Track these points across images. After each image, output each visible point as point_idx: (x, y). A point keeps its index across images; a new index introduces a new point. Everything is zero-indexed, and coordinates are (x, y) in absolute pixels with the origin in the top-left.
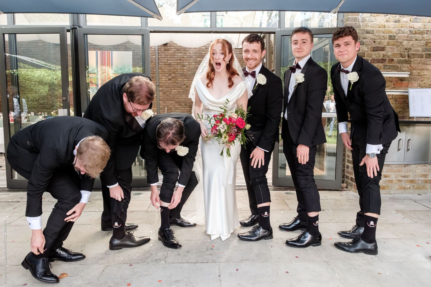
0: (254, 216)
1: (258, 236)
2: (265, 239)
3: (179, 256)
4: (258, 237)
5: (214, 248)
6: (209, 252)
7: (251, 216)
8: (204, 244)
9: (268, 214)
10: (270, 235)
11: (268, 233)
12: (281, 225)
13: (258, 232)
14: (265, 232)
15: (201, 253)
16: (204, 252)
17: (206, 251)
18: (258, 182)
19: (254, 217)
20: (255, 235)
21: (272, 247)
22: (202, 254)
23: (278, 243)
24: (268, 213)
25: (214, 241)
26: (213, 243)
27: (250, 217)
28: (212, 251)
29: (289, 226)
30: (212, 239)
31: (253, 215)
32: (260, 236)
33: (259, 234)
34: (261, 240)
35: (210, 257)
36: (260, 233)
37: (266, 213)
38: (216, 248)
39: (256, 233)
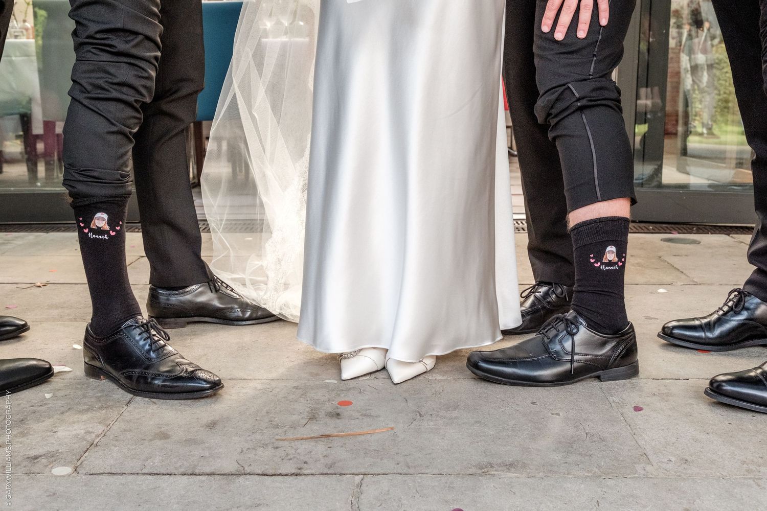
0: (543, 289)
1: (567, 361)
2: (598, 378)
3: (159, 443)
4: (567, 366)
5: (346, 411)
6: (316, 429)
7: (534, 289)
8: (304, 395)
9: (620, 260)
10: (623, 357)
11: (614, 349)
12: (670, 325)
13: (568, 345)
14: (603, 344)
15: (280, 431)
16: (293, 427)
17: (304, 421)
18: (578, 100)
19: (547, 294)
20: (554, 359)
21: (638, 409)
22: (277, 437)
23: (668, 395)
24: (621, 253)
25: (353, 383)
26: (349, 390)
27: (527, 297)
28: (333, 422)
29: (709, 326)
30: (346, 375)
31: (540, 284)
32: (577, 361)
33: (573, 353)
34: (583, 383)
35: (320, 448)
36: (577, 350)
37: (611, 253)
38: (358, 411)
39: (557, 347)
